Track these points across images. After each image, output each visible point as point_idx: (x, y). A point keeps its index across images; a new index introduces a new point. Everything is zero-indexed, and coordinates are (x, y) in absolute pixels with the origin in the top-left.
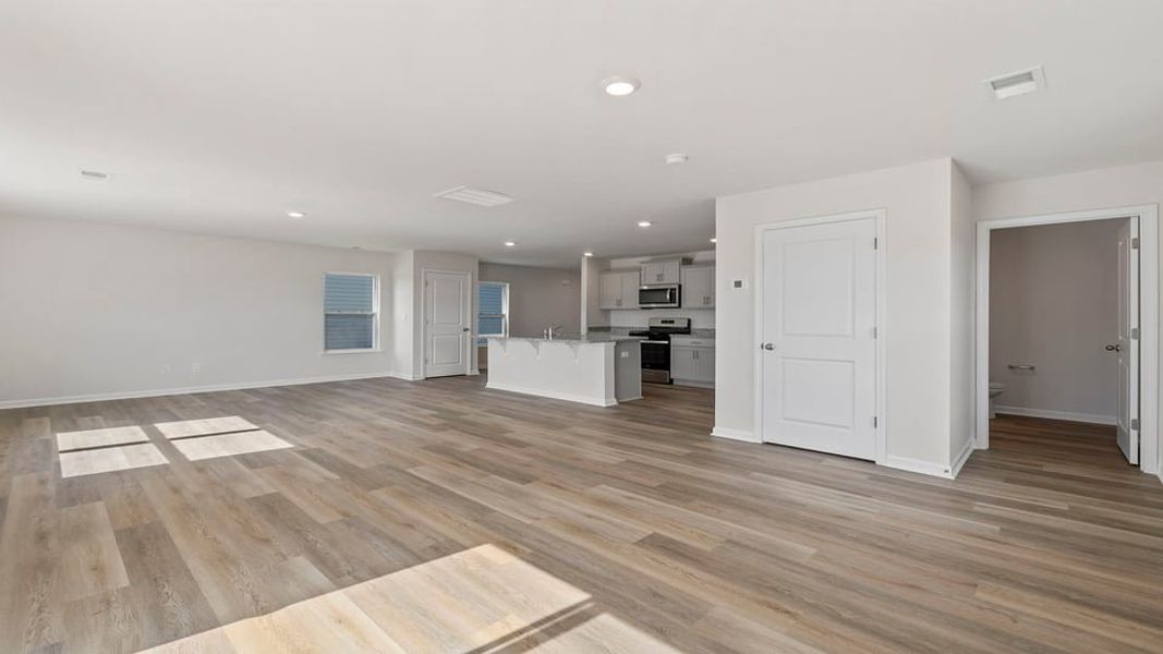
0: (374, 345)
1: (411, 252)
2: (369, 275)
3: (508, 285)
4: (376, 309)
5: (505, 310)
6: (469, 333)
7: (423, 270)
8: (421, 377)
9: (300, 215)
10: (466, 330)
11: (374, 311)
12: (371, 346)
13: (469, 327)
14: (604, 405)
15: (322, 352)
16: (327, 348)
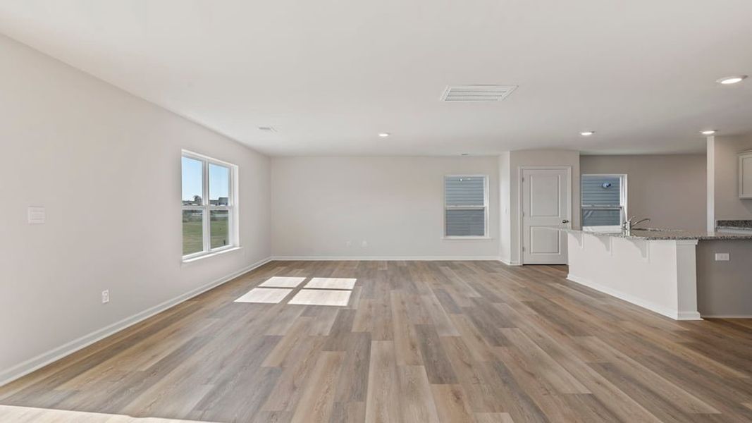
0: (485, 234)
1: (509, 152)
2: (481, 176)
3: (626, 175)
4: (486, 204)
5: (624, 202)
6: (569, 225)
7: (519, 169)
8: (518, 263)
9: (386, 135)
10: (565, 222)
11: (485, 205)
12: (483, 235)
13: (569, 218)
14: (676, 317)
15: (442, 238)
16: (447, 235)
